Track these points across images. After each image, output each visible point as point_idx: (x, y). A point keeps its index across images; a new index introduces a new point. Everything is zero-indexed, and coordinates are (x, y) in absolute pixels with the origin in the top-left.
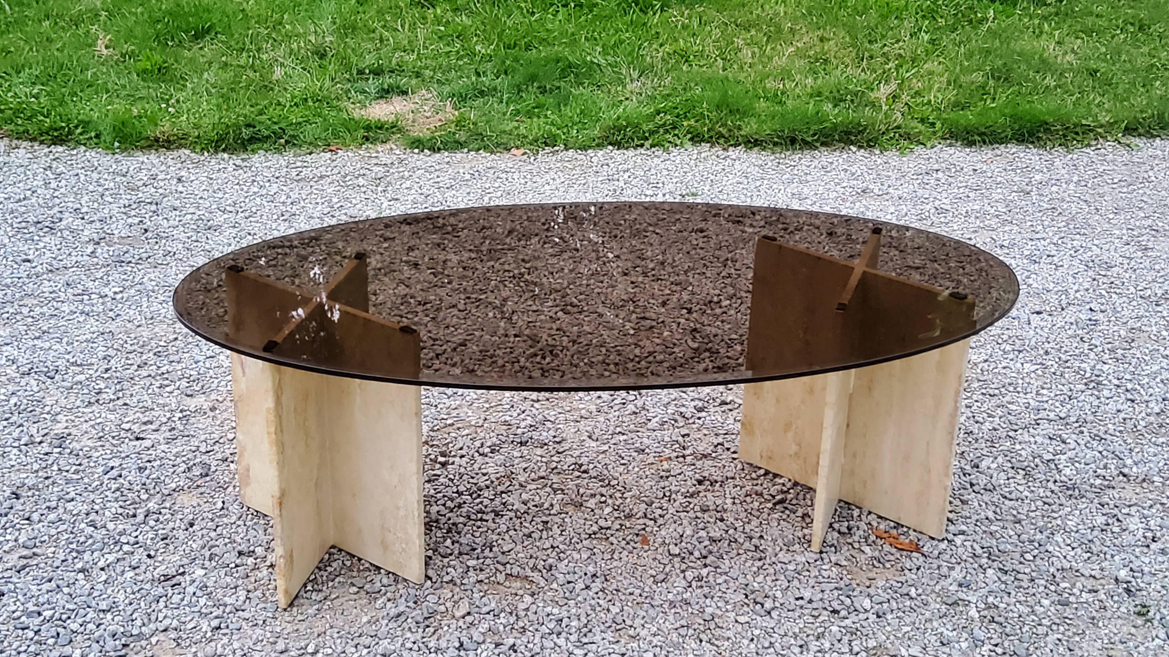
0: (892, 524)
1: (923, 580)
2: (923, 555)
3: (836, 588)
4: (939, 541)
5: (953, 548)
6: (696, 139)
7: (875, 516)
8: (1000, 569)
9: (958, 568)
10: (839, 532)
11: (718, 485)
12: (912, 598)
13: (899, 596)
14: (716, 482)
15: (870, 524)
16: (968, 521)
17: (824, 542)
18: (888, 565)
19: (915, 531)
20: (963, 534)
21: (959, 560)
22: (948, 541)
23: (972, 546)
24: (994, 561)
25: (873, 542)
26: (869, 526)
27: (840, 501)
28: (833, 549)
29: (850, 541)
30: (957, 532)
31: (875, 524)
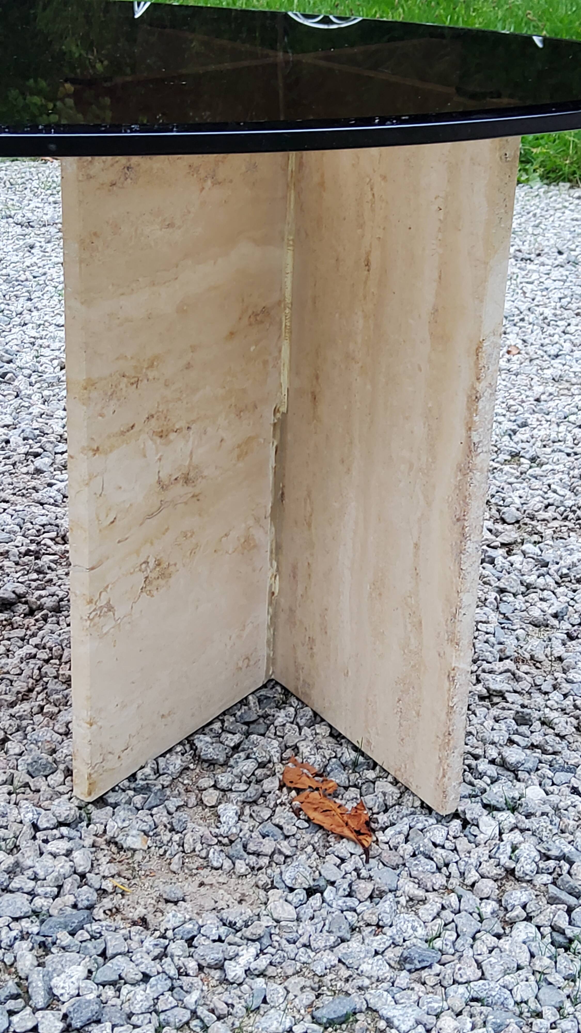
0: (349, 755)
1: (307, 927)
2: (366, 851)
3: (36, 913)
4: (440, 819)
5: (462, 844)
6: (552, 175)
7: (322, 730)
8: (554, 928)
9: (433, 906)
10: (197, 758)
11: (39, 615)
12: (225, 981)
13: (192, 965)
14: (40, 608)
15: (296, 748)
16: (561, 777)
17: (133, 777)
18: (241, 867)
19: (395, 782)
20: (513, 810)
21: (455, 882)
22: (465, 824)
23: (514, 848)
24: (553, 901)
25: (263, 795)
26: (289, 753)
27: (271, 683)
28: (138, 800)
29: (206, 782)
30: (501, 802)
31: (305, 749)
